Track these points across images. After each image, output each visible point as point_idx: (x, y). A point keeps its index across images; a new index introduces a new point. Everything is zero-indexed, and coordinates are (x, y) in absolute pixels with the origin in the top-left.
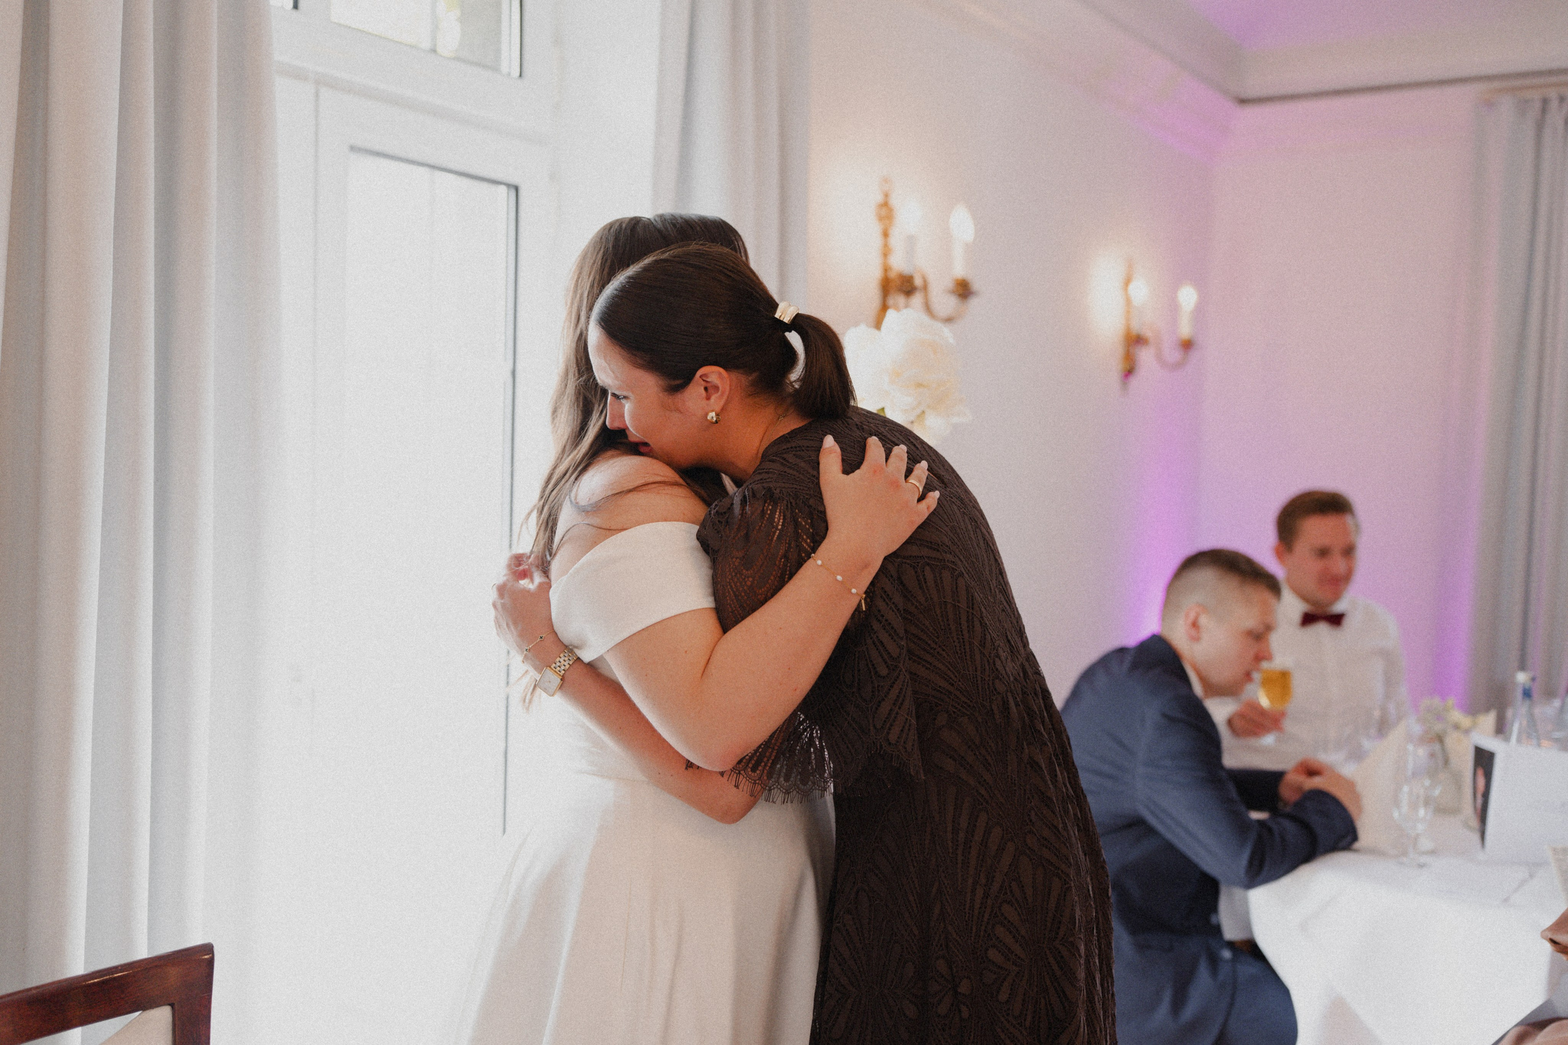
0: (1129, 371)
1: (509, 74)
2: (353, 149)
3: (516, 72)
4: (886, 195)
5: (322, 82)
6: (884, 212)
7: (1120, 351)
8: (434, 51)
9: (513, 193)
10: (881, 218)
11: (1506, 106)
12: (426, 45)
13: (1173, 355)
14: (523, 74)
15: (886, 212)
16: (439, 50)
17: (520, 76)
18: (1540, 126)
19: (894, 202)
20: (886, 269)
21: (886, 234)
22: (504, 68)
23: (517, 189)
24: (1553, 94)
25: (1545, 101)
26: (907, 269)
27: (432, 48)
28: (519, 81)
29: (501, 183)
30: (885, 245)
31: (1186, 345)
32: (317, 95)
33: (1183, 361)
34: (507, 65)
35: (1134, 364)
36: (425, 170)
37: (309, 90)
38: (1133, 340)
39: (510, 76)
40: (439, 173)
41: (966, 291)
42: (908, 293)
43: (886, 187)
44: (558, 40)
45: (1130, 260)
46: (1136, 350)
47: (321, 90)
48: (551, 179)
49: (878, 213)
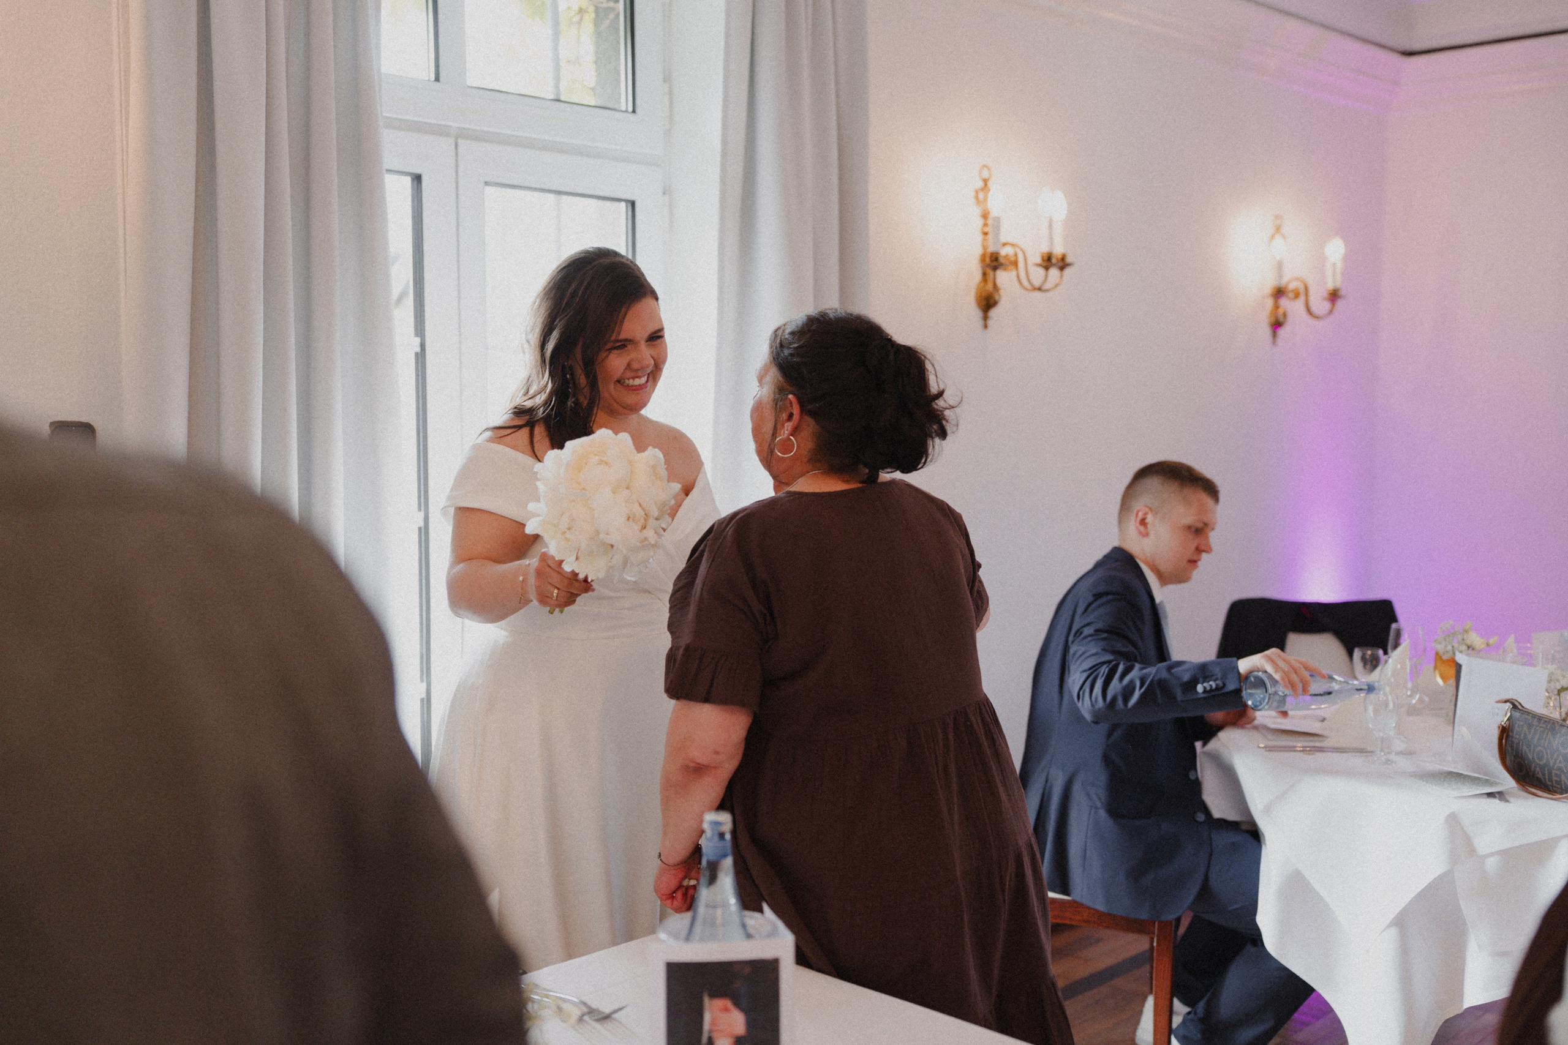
0: (1277, 325)
2: (486, 183)
3: (630, 109)
5: (462, 135)
6: (981, 196)
7: (1269, 303)
8: (558, 100)
9: (631, 208)
10: (978, 202)
12: (550, 95)
13: (1320, 305)
14: (637, 111)
16: (563, 99)
17: (634, 111)
20: (985, 247)
21: (985, 216)
22: (623, 105)
23: (633, 204)
26: (991, 249)
27: (555, 98)
28: (633, 115)
29: (619, 200)
30: (986, 225)
31: (1334, 296)
32: (456, 145)
33: (1331, 312)
34: (625, 103)
35: (1285, 315)
36: (552, 196)
37: (451, 141)
38: (1279, 293)
39: (626, 111)
40: (564, 197)
41: (1063, 264)
42: (995, 269)
43: (985, 174)
44: (667, 78)
45: (1277, 217)
46: (1284, 302)
47: (460, 141)
48: (664, 193)
49: (977, 198)
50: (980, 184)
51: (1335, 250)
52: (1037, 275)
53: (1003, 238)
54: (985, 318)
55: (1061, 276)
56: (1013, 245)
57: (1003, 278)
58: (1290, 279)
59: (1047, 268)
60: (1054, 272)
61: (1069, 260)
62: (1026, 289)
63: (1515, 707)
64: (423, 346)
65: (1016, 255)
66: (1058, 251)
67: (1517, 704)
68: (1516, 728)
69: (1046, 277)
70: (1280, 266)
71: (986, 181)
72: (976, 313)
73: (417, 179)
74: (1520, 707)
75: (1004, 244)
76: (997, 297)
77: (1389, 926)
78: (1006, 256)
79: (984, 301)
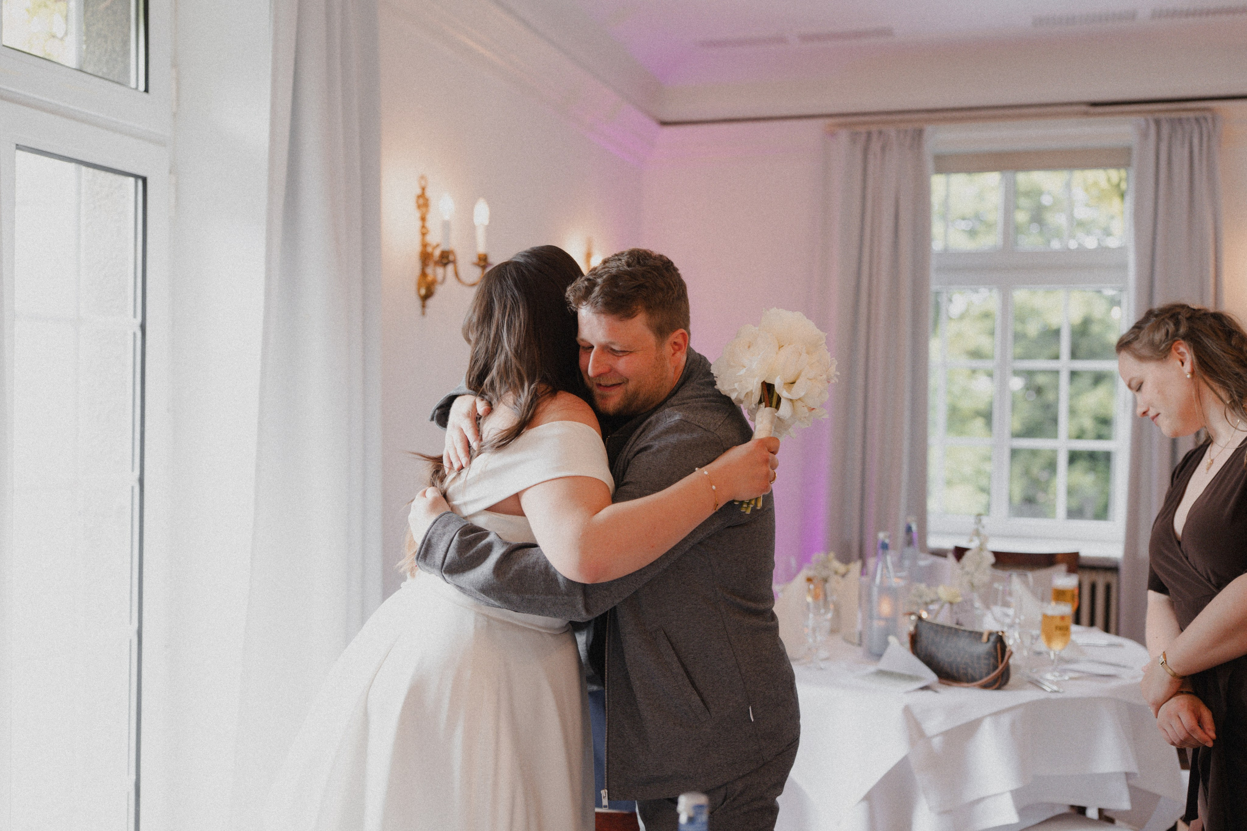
1: (137, 88)
2: (18, 147)
3: (142, 87)
4: (423, 189)
6: (421, 201)
8: (80, 69)
9: (140, 183)
10: (419, 207)
11: (844, 136)
12: (73, 64)
14: (148, 89)
15: (423, 202)
16: (84, 69)
17: (146, 91)
18: (866, 151)
19: (429, 193)
20: (425, 245)
21: (423, 219)
22: (133, 84)
23: (144, 180)
24: (874, 129)
25: (869, 134)
26: (444, 247)
27: (78, 67)
28: (145, 95)
29: (132, 175)
30: (423, 227)
34: (135, 78)
36: (72, 166)
39: (138, 90)
40: (85, 169)
41: (485, 263)
42: (443, 265)
43: (423, 183)
44: (175, 65)
45: (589, 240)
48: (170, 172)
49: (417, 202)
50: (419, 191)
54: (424, 306)
67: (920, 616)
68: (924, 635)
72: (418, 303)
74: (921, 620)
76: (435, 289)
77: (861, 801)
79: (423, 291)
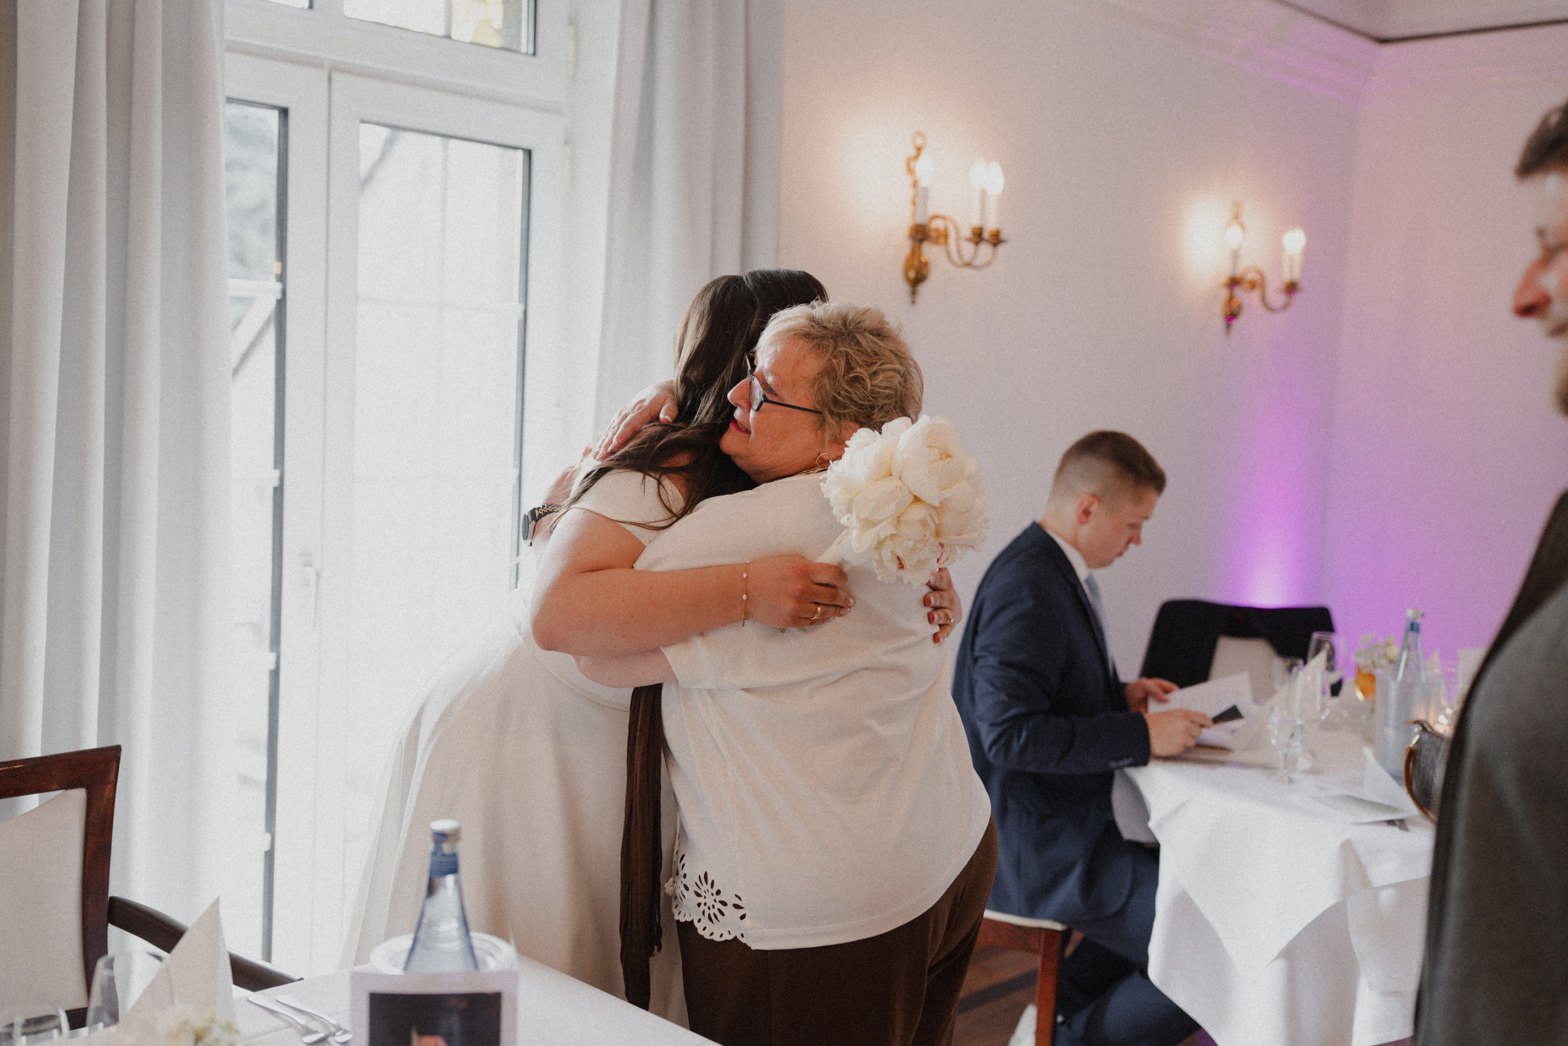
0: (1231, 316)
1: (522, 52)
2: (363, 121)
3: (531, 50)
5: (337, 68)
6: (913, 164)
7: (1224, 294)
8: (448, 37)
9: (523, 155)
12: (441, 32)
13: (1276, 297)
14: (537, 53)
16: (453, 36)
17: (534, 54)
20: (913, 219)
21: (915, 184)
22: (523, 49)
23: (529, 153)
26: (921, 219)
27: (445, 34)
28: (534, 57)
29: (515, 148)
30: (915, 195)
31: (1291, 288)
32: (330, 79)
33: (1286, 306)
34: (525, 46)
35: (1240, 307)
36: (438, 139)
37: (323, 75)
38: (1234, 282)
39: (527, 54)
40: (453, 143)
41: (996, 240)
42: (921, 241)
43: (919, 142)
44: (573, 22)
45: (1237, 205)
46: (1240, 293)
47: (336, 76)
48: (566, 143)
49: (908, 165)
50: (913, 151)
51: (1295, 241)
52: (968, 248)
53: (932, 210)
54: (914, 293)
55: (994, 254)
56: (944, 218)
57: (931, 252)
58: (1246, 267)
59: (977, 243)
60: (985, 249)
61: (1003, 236)
62: (954, 264)
63: (1424, 729)
64: (284, 292)
65: (946, 230)
66: (991, 226)
67: (1426, 726)
68: (1424, 752)
69: (976, 253)
70: (1236, 256)
71: (919, 149)
72: (904, 288)
73: (284, 112)
74: (1429, 729)
75: (935, 217)
76: (925, 272)
77: (1277, 958)
78: (937, 230)
79: (912, 275)
